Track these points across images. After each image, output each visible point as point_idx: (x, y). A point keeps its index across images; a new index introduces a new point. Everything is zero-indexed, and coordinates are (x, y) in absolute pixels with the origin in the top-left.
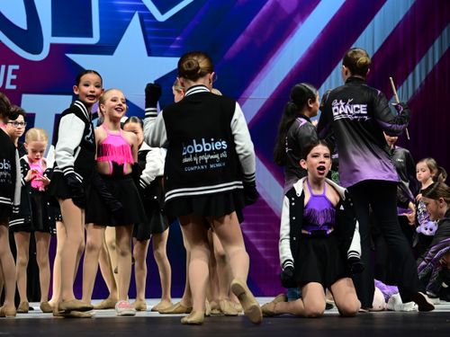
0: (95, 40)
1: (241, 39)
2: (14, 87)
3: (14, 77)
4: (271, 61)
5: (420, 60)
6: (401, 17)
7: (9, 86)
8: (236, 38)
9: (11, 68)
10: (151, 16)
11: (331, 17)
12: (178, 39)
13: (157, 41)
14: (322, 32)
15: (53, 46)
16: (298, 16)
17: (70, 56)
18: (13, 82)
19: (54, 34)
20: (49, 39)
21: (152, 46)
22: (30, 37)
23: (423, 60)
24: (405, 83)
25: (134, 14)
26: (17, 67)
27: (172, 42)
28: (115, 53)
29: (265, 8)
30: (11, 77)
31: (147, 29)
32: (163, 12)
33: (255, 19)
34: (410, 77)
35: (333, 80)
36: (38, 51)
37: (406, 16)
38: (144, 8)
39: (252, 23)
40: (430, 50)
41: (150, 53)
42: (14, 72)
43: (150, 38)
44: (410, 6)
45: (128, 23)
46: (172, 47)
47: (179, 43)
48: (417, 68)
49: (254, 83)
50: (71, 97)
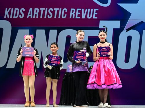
2: (96, 18)
3: (97, 14)
7: (94, 17)
9: (95, 10)
18: (96, 16)
26: (98, 10)
28: (138, 3)
30: (95, 13)
36: (106, 3)
50: (120, 21)
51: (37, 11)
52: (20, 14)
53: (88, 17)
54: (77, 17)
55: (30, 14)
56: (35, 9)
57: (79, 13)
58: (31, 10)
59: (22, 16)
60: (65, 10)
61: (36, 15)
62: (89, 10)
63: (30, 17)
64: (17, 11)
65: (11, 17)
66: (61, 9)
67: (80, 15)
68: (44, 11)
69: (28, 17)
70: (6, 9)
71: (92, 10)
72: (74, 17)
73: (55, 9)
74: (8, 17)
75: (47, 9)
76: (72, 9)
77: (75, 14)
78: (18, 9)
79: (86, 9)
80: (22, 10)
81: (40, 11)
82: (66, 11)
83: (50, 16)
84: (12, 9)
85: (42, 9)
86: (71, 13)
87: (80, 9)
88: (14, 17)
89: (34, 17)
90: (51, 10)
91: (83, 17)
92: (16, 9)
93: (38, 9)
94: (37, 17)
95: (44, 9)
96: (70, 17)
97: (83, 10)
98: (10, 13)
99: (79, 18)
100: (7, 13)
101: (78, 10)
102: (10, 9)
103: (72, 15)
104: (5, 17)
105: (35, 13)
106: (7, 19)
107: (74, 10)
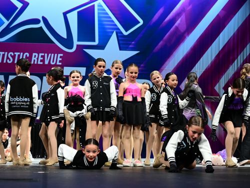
0: (96, 43)
1: (161, 43)
2: (60, 64)
3: (61, 59)
4: (174, 53)
5: (240, 53)
6: (232, 34)
7: (58, 63)
8: (159, 43)
9: (59, 55)
10: (121, 33)
11: (201, 33)
12: (133, 43)
13: (124, 44)
14: (197, 41)
15: (78, 46)
16: (186, 33)
17: (85, 50)
18: (60, 61)
19: (79, 40)
20: (76, 42)
21: (121, 46)
22: (68, 42)
23: (242, 54)
24: (233, 64)
25: (113, 32)
26: (62, 55)
27: (130, 44)
28: (105, 49)
29: (172, 29)
30: (59, 59)
31: (119, 38)
32: (126, 31)
33: (168, 34)
34: (236, 61)
35: (201, 63)
36: (71, 48)
37: (234, 34)
38: (118, 29)
39: (166, 36)
40: (245, 49)
41: (120, 50)
42: (61, 57)
43: (120, 42)
44: (236, 29)
45: (111, 35)
46: (130, 46)
48: (239, 57)
49: (167, 63)
50: (85, 68)
53: (52, 63)
54: (39, 63)
57: (42, 59)
60: (26, 55)
62: (53, 55)
66: (22, 54)
67: (43, 61)
71: (56, 55)
72: (36, 63)
73: (15, 53)
75: (6, 53)
76: (34, 54)
77: (38, 59)
79: (50, 55)
82: (28, 56)
83: (10, 60)
85: (1, 53)
86: (33, 58)
87: (43, 54)
90: (11, 55)
91: (47, 63)
95: (4, 53)
96: (32, 63)
97: (46, 55)
99: (42, 63)
101: (41, 54)
103: (34, 60)
107: (37, 54)
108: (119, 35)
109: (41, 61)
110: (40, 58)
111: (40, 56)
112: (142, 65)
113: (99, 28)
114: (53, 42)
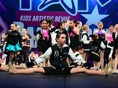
0: (87, 11)
3: (69, 19)
10: (100, 5)
12: (106, 10)
15: (78, 13)
20: (77, 11)
21: (100, 12)
25: (96, 5)
26: (70, 17)
31: (99, 8)
38: (98, 4)
41: (100, 14)
42: (69, 18)
43: (99, 10)
45: (94, 7)
46: (105, 12)
47: (106, 11)
51: (37, 17)
52: (29, 19)
54: (59, 21)
55: (34, 19)
56: (37, 16)
57: (60, 19)
58: (34, 17)
59: (29, 20)
60: (52, 18)
61: (37, 20)
62: (65, 17)
63: (34, 21)
64: (27, 17)
65: (24, 20)
66: (50, 17)
68: (41, 18)
69: (33, 21)
70: (21, 16)
71: (67, 17)
72: (57, 21)
73: (47, 17)
74: (22, 20)
75: (43, 17)
76: (56, 17)
77: (58, 19)
78: (28, 16)
79: (64, 17)
80: (30, 17)
81: (39, 17)
82: (53, 18)
84: (25, 16)
85: (40, 17)
86: (56, 19)
87: (60, 17)
88: (26, 20)
89: (36, 21)
90: (45, 17)
91: (62, 21)
92: (26, 16)
93: (38, 17)
94: (38, 21)
95: (41, 16)
96: (55, 21)
97: (62, 17)
98: (23, 18)
99: (60, 21)
100: (21, 18)
101: (59, 17)
102: (23, 16)
103: (56, 20)
104: (21, 20)
105: (36, 19)
106: (21, 21)
107: (57, 17)
108: (99, 7)
109: (60, 20)
110: (59, 19)
111: (59, 18)
112: (111, 22)
113: (89, 3)
114: (65, 11)
